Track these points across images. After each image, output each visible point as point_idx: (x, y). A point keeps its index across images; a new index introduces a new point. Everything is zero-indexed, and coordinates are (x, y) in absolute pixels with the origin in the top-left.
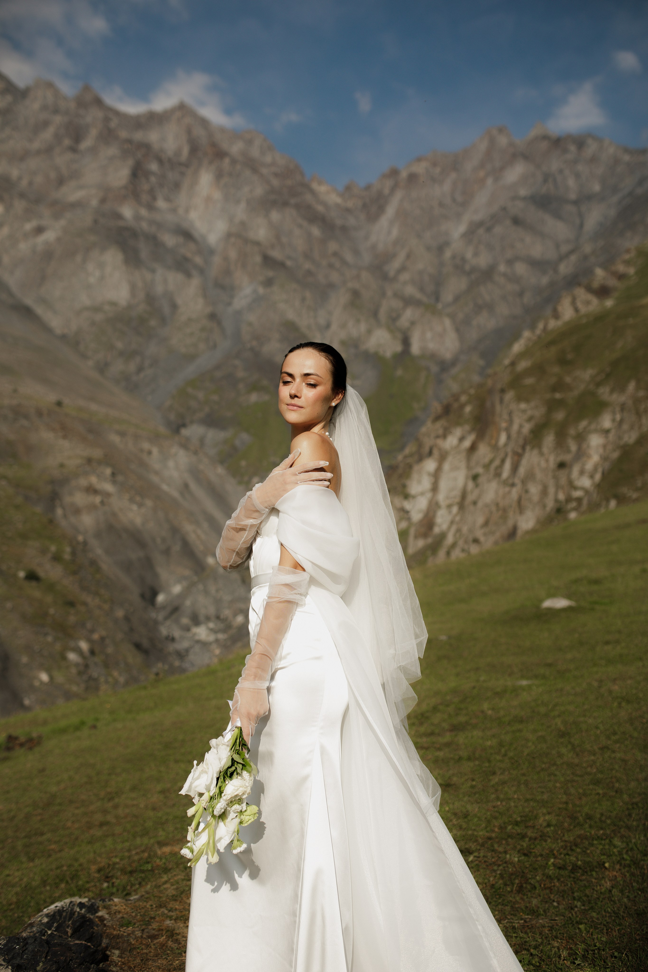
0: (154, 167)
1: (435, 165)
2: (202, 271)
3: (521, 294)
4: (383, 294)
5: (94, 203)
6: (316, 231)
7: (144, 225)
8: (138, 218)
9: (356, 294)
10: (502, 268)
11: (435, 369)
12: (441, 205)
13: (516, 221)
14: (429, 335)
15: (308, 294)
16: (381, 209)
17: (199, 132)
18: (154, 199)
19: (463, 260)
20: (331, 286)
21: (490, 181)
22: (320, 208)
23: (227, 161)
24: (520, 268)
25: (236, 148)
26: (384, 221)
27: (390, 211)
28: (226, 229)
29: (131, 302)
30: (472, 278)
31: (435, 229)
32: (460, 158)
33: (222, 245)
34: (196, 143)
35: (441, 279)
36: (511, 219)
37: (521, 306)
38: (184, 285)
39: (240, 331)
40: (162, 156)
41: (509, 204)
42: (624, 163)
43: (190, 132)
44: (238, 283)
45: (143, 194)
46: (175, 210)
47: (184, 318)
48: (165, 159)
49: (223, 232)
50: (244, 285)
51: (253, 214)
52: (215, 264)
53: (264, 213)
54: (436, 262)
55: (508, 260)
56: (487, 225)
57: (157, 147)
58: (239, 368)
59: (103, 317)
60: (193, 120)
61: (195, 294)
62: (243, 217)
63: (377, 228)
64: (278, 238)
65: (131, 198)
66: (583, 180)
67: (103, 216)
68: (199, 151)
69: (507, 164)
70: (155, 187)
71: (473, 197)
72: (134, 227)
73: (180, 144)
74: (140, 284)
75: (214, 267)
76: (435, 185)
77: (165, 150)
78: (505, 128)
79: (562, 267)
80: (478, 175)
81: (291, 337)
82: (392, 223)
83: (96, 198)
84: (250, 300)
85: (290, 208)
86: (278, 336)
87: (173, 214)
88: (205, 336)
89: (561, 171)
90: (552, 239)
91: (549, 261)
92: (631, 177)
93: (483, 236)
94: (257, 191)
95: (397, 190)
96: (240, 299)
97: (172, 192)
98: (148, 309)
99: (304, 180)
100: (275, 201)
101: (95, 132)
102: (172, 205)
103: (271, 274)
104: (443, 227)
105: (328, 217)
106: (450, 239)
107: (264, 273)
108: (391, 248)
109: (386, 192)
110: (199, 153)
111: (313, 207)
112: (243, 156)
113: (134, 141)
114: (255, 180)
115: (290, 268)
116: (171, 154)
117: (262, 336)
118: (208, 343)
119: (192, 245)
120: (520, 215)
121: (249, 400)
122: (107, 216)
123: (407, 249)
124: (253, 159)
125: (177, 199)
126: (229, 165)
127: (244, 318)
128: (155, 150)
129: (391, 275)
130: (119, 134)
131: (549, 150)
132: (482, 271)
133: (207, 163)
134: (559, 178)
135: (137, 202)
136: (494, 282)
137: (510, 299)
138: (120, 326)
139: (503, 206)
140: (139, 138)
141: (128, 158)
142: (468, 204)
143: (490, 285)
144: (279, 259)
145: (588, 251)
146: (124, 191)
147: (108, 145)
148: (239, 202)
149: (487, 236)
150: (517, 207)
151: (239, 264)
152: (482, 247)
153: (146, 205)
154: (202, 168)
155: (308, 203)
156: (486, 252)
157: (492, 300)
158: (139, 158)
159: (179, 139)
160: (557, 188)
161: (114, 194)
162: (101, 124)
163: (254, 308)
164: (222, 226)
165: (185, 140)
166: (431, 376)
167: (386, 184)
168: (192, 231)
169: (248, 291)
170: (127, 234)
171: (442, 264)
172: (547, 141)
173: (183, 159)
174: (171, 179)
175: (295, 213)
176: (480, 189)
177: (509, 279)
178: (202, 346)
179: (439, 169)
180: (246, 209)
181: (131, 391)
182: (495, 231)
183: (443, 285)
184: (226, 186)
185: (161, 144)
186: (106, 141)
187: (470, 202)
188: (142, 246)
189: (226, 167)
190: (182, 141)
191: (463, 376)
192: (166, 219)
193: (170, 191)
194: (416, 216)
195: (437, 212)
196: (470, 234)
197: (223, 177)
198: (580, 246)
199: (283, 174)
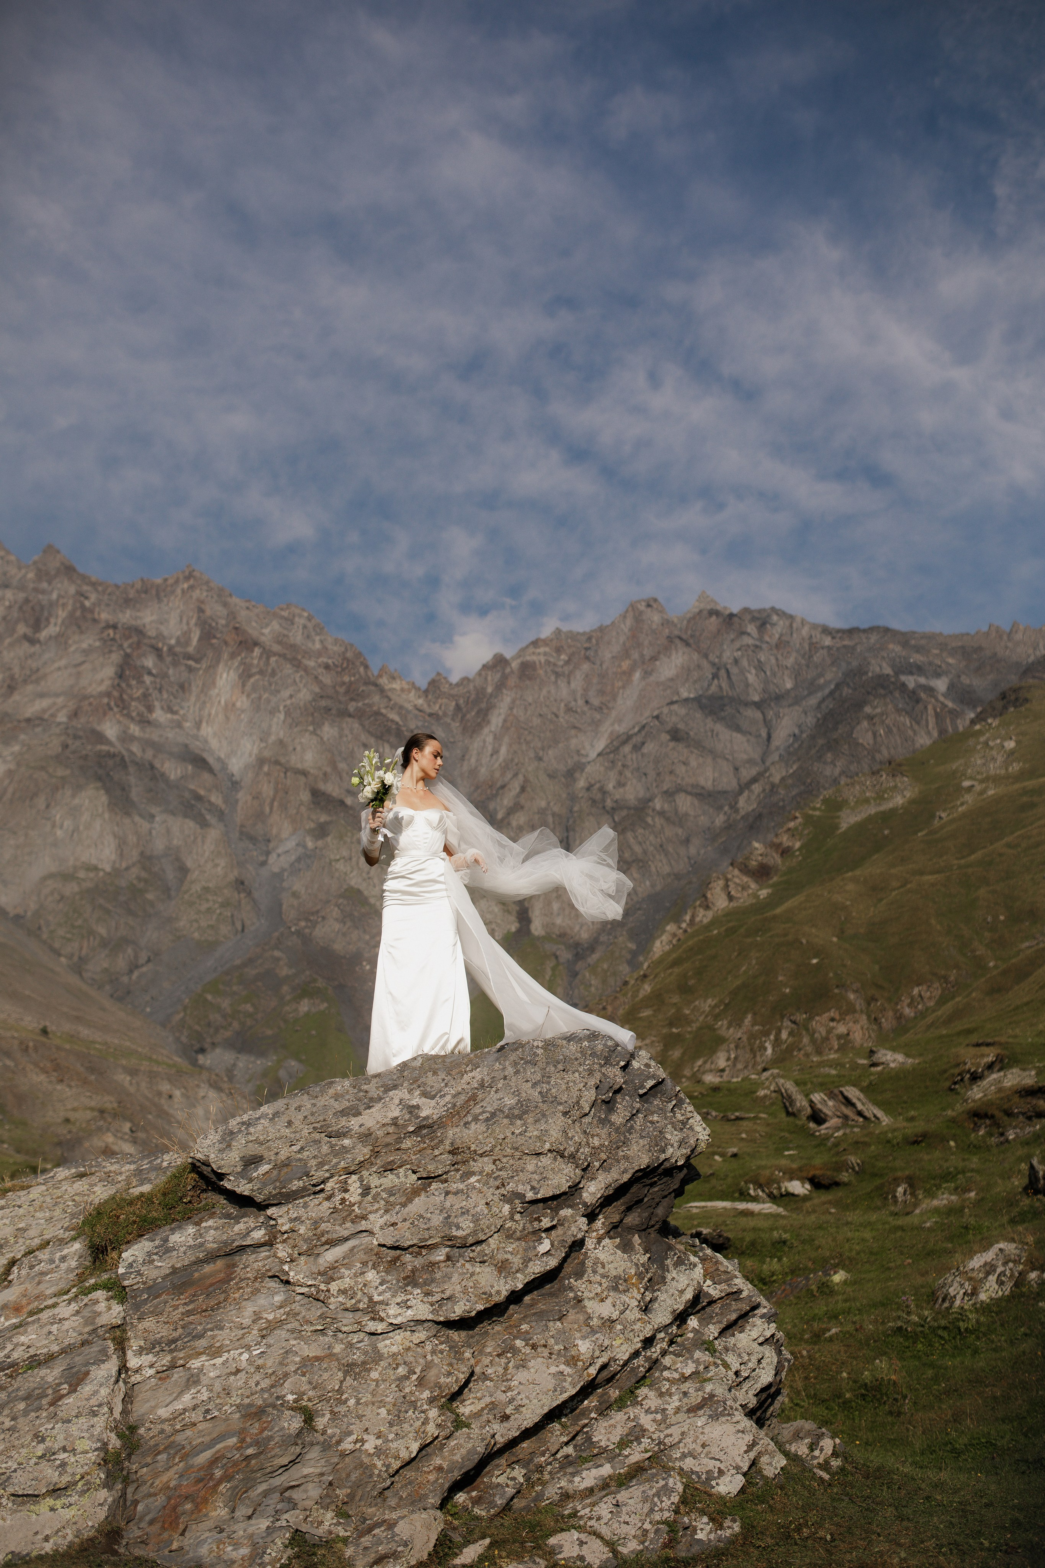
0: (149, 662)
1: (559, 650)
2: (221, 815)
3: (687, 841)
5: (62, 718)
7: (135, 748)
8: (126, 738)
10: (658, 804)
11: (565, 955)
12: (569, 710)
13: (676, 735)
14: (556, 906)
16: (484, 715)
17: (214, 609)
18: (150, 709)
19: (603, 791)
21: (637, 675)
22: (394, 716)
23: (257, 651)
24: (684, 803)
25: (268, 633)
26: (487, 735)
27: (496, 720)
28: (255, 751)
29: (117, 865)
30: (616, 819)
31: (561, 745)
32: (594, 641)
33: (250, 775)
34: (210, 625)
35: (571, 822)
36: (668, 732)
37: (686, 860)
38: (196, 838)
39: (281, 905)
40: (160, 645)
41: (665, 710)
42: (823, 648)
43: (201, 611)
44: (274, 831)
45: (133, 704)
46: (179, 725)
47: (197, 887)
48: (165, 649)
49: (250, 755)
50: (285, 834)
51: (296, 730)
52: (240, 804)
53: (311, 728)
54: (564, 796)
55: (666, 792)
56: (634, 740)
57: (152, 633)
58: (281, 963)
59: (76, 889)
60: (205, 594)
61: (212, 852)
62: (281, 734)
63: (476, 744)
64: (333, 764)
65: (116, 709)
66: (768, 673)
67: (76, 737)
68: (215, 637)
69: (659, 653)
70: (151, 691)
71: (614, 699)
72: (120, 752)
73: (185, 628)
74: (132, 839)
75: (239, 808)
76: (559, 682)
77: (164, 637)
78: (655, 600)
79: (742, 802)
80: (620, 666)
81: (356, 914)
82: (497, 738)
83: (65, 711)
84: (293, 858)
85: (350, 720)
86: (336, 912)
87: (177, 730)
88: (229, 914)
89: (736, 661)
90: (727, 760)
91: (725, 792)
92: (834, 669)
93: (629, 757)
94: (301, 695)
95: (505, 691)
96: (279, 855)
97: (175, 698)
98: (144, 874)
99: (369, 674)
100: (328, 710)
101: (62, 614)
102: (176, 717)
103: (324, 818)
104: (574, 742)
105: (404, 729)
106: (584, 760)
107: (314, 817)
108: (497, 775)
109: (489, 690)
110: (214, 641)
111: (382, 714)
112: (279, 643)
113: (120, 626)
114: (298, 680)
115: (351, 808)
116: (173, 642)
117: (313, 914)
118: (233, 923)
119: (206, 776)
120: (681, 726)
121: (296, 1010)
122: (80, 738)
123: (521, 777)
124: (293, 647)
125: (182, 708)
126: (260, 658)
127: (285, 884)
128: (150, 638)
129: (500, 816)
130: (96, 616)
131: (719, 631)
132: (629, 808)
133: (226, 656)
134: (734, 670)
135: (124, 715)
136: (647, 826)
137: (671, 850)
138: (101, 901)
139: (655, 713)
140: (125, 621)
141: (110, 652)
142: (608, 708)
143: (640, 830)
144: (334, 794)
145: (776, 779)
146: (105, 700)
147: (82, 632)
148: (273, 712)
149: (634, 756)
150: (676, 714)
151: (276, 804)
152: (628, 774)
153: (138, 718)
154: (218, 662)
155: (375, 708)
156: (634, 781)
157: (645, 852)
158: (129, 651)
159: (185, 621)
160: (732, 685)
161: (90, 704)
162: (71, 602)
163: (300, 870)
164: (249, 746)
165: (193, 622)
166: (561, 967)
167: (489, 678)
168: (205, 755)
169: (291, 844)
170: (111, 763)
171: (573, 798)
172: (714, 618)
173: (190, 650)
174: (172, 679)
175: (356, 725)
176: (624, 687)
177: (668, 819)
178: (224, 929)
179: (564, 657)
180: (284, 722)
181: (120, 999)
182: (645, 750)
183: (574, 830)
184: (254, 688)
185: (157, 629)
186: (79, 627)
187: (610, 705)
188: (132, 780)
189: (255, 662)
190: (188, 624)
191: (605, 966)
192: (167, 738)
193: (172, 698)
194: (532, 727)
195: (561, 720)
196: (610, 753)
197: (250, 676)
198: (765, 772)
199: (337, 666)
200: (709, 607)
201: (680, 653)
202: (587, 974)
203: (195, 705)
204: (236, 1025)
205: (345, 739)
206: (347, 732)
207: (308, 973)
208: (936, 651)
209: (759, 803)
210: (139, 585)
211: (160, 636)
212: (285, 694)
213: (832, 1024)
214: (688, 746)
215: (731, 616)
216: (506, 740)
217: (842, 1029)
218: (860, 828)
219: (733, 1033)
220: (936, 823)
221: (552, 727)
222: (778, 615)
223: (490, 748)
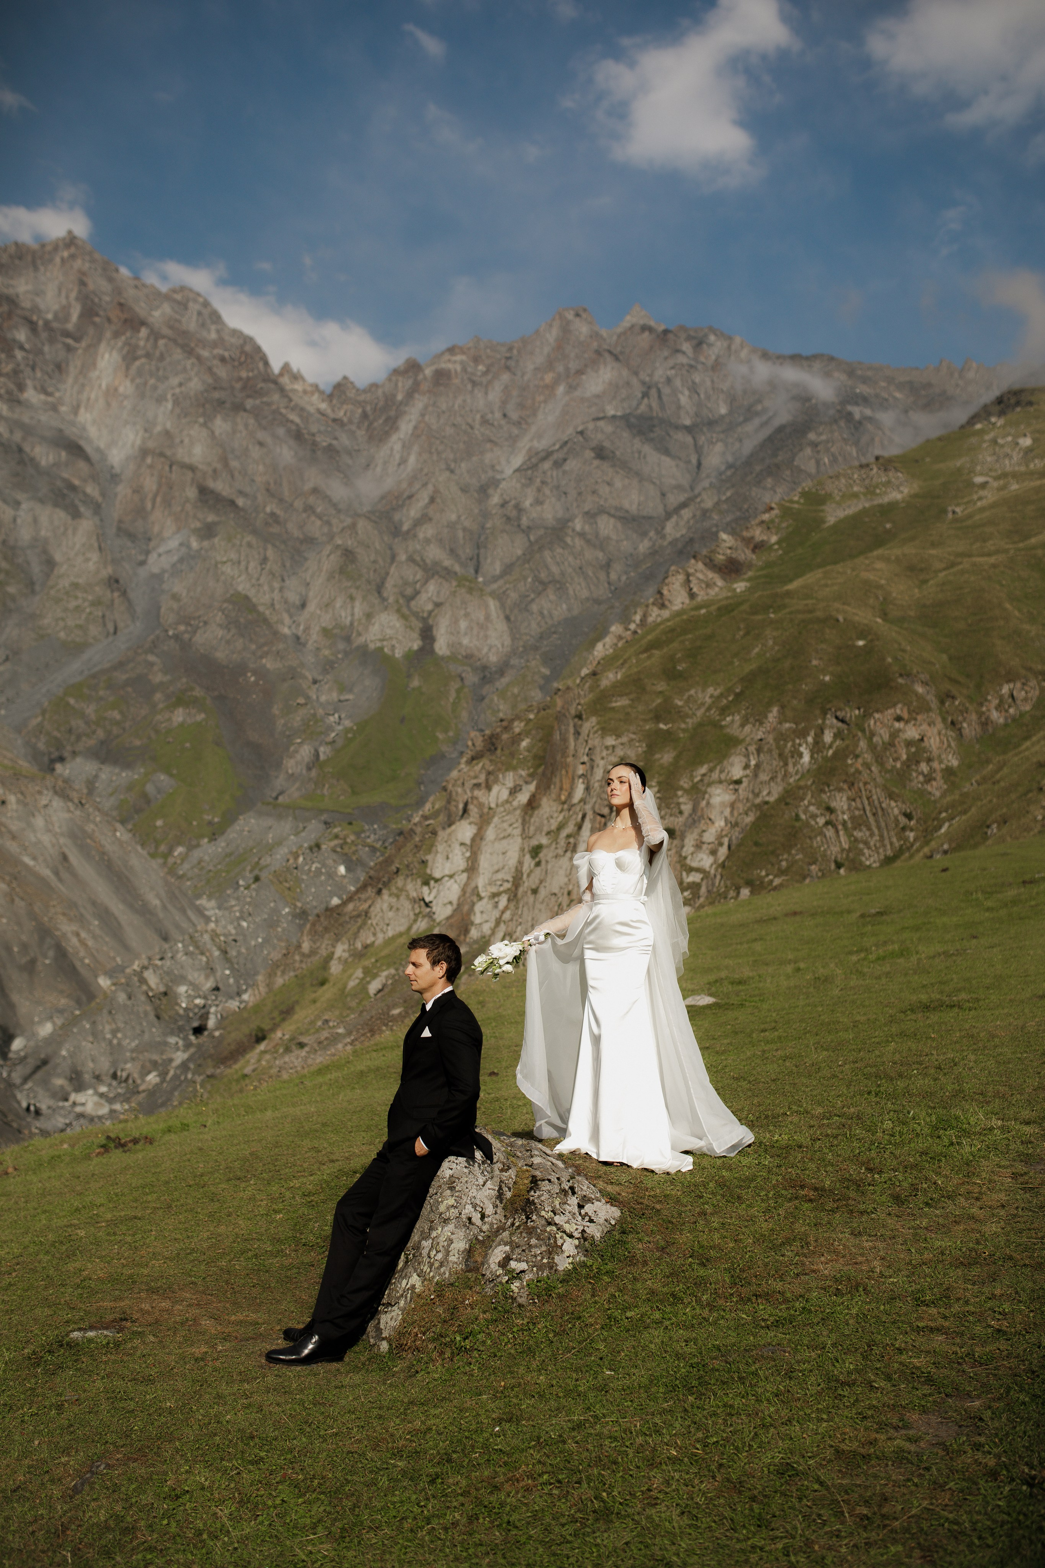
0: (22, 335)
1: (476, 360)
2: (97, 509)
3: (607, 566)
4: (393, 558)
6: (286, 454)
9: (348, 555)
10: (578, 525)
11: (471, 678)
12: (485, 422)
13: (601, 453)
14: (463, 624)
15: (270, 553)
16: (392, 424)
17: (99, 284)
18: (21, 387)
19: (519, 508)
20: (309, 541)
21: (561, 389)
22: (293, 417)
23: (144, 332)
24: (607, 526)
25: (158, 315)
26: (395, 442)
27: (406, 427)
28: (138, 442)
30: (532, 538)
31: (475, 459)
32: (515, 352)
33: (132, 467)
34: (92, 301)
35: (482, 538)
36: (593, 449)
37: (606, 585)
38: (66, 529)
39: (159, 608)
40: (35, 318)
41: (591, 426)
43: (83, 283)
44: (156, 529)
45: (1, 380)
46: (54, 408)
47: (65, 583)
48: (41, 323)
49: (133, 446)
50: (167, 534)
51: (184, 421)
52: (119, 497)
53: (201, 420)
54: (476, 511)
55: (587, 513)
56: (555, 456)
57: (26, 304)
58: (156, 668)
60: (87, 265)
61: (84, 545)
62: (168, 425)
63: (383, 453)
64: (225, 461)
66: (702, 396)
68: (97, 315)
69: (586, 366)
70: (22, 367)
71: (534, 414)
73: (64, 301)
75: (117, 502)
76: (476, 391)
77: (40, 310)
78: (585, 310)
79: (669, 527)
80: (542, 379)
81: (242, 620)
82: (406, 447)
84: (175, 558)
85: (245, 415)
86: (219, 617)
87: (52, 413)
88: (100, 614)
89: (669, 380)
90: (654, 483)
91: (650, 518)
93: (549, 473)
94: (192, 384)
95: (416, 396)
96: (160, 555)
97: (50, 377)
98: (5, 565)
99: (269, 371)
100: (221, 403)
102: (50, 399)
103: (211, 518)
104: (488, 457)
105: (305, 431)
106: (498, 477)
107: (200, 516)
108: (404, 485)
109: (400, 397)
110: (96, 318)
111: (281, 414)
112: (171, 327)
114: (189, 367)
115: (243, 509)
116: (50, 316)
117: (193, 618)
118: (105, 625)
119: (82, 465)
120: (607, 444)
121: (170, 719)
123: (430, 487)
124: (185, 333)
125: (58, 390)
126: (147, 339)
127: (165, 586)
128: (23, 309)
129: (405, 528)
131: (651, 347)
132: (546, 528)
133: (108, 334)
134: (666, 391)
136: (565, 546)
137: (590, 573)
139: (579, 429)
142: (527, 423)
143: (559, 550)
144: (224, 494)
145: (709, 504)
148: (160, 400)
149: (555, 473)
150: (602, 432)
151: (159, 499)
152: (547, 491)
153: (6, 397)
154: (99, 340)
155: (274, 407)
156: (553, 500)
157: (563, 574)
159: (63, 294)
160: (662, 406)
163: (182, 571)
164: (131, 436)
165: (73, 295)
166: (466, 690)
167: (400, 384)
168: (82, 443)
169: (173, 544)
171: (485, 515)
172: (647, 334)
173: (70, 326)
174: (48, 357)
175: (252, 421)
176: (545, 402)
177: (588, 541)
178: (94, 630)
179: (481, 368)
180: (172, 411)
182: (567, 467)
183: (485, 547)
184: (140, 373)
185: (32, 300)
187: (530, 420)
189: (142, 343)
191: (516, 691)
192: (39, 421)
193: (46, 377)
194: (444, 437)
195: (477, 432)
196: (528, 469)
197: (136, 359)
198: (696, 497)
199: (233, 360)
200: (642, 322)
201: (609, 368)
202: (494, 696)
203: (72, 388)
204: (100, 733)
205: (238, 435)
206: (241, 427)
207: (184, 680)
208: (883, 384)
209: (689, 528)
210: (12, 250)
211: (35, 309)
212: (174, 381)
214: (614, 466)
215: (665, 332)
216: (416, 448)
221: (466, 439)
222: (716, 335)
223: (397, 457)
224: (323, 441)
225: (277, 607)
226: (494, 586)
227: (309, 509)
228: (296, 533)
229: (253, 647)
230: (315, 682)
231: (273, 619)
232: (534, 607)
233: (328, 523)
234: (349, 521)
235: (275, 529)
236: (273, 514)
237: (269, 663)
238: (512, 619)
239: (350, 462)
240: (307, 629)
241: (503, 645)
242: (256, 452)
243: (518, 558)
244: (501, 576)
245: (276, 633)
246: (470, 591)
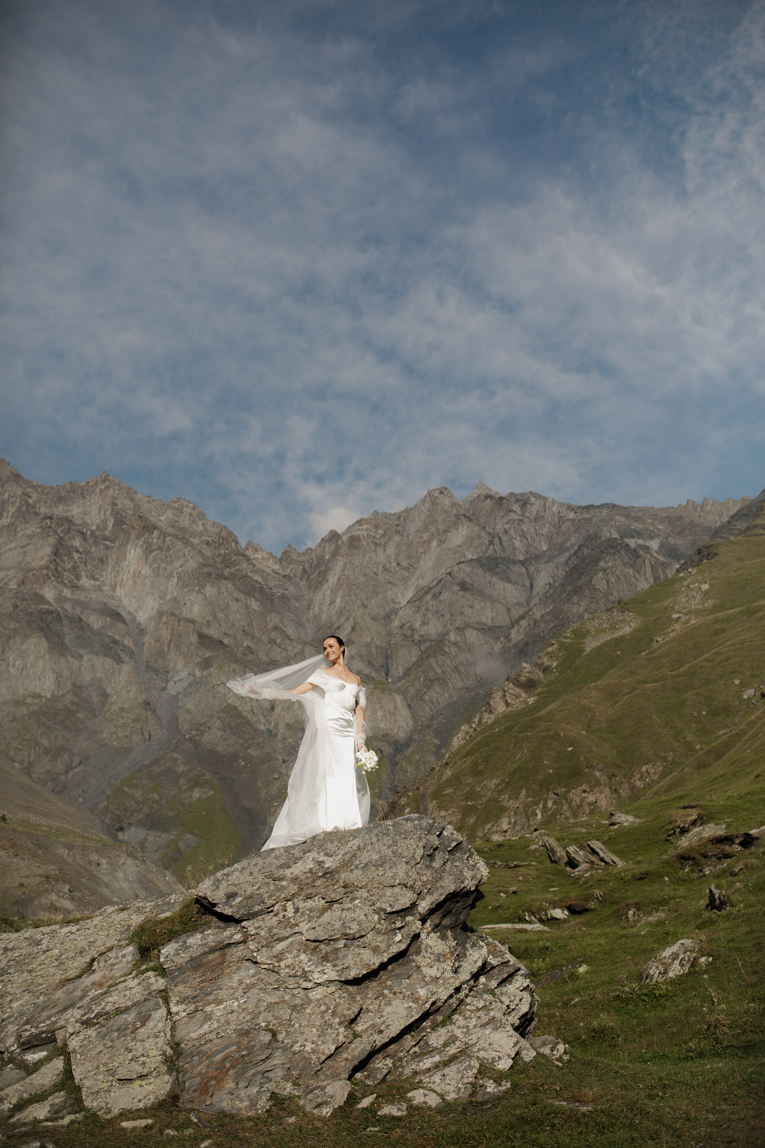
0: (77, 543)
1: (377, 527)
2: (132, 654)
5: (13, 585)
6: (254, 605)
7: (68, 606)
8: (61, 599)
10: (452, 637)
12: (385, 570)
13: (464, 587)
14: (380, 714)
16: (323, 576)
17: (125, 503)
18: (78, 577)
19: (412, 629)
21: (434, 544)
22: (257, 578)
23: (156, 533)
24: (472, 636)
25: (164, 519)
26: (326, 590)
27: (332, 579)
28: (156, 606)
29: (56, 693)
30: (422, 649)
31: (380, 596)
32: (402, 519)
33: (153, 624)
34: (121, 515)
35: (389, 652)
36: (458, 584)
37: (474, 677)
38: (114, 672)
39: (178, 719)
40: (85, 530)
41: (456, 568)
42: (568, 520)
43: (114, 504)
44: (172, 665)
45: (65, 574)
46: (100, 589)
47: (115, 708)
48: (88, 533)
49: (153, 610)
50: (179, 667)
51: (185, 590)
52: (146, 645)
53: (197, 588)
54: (384, 633)
55: (458, 628)
56: (433, 591)
57: (79, 522)
58: (179, 762)
59: (26, 712)
60: (117, 492)
61: (126, 682)
62: (175, 593)
63: (319, 597)
64: (214, 614)
65: (52, 578)
66: (529, 539)
67: (23, 600)
68: (125, 524)
69: (450, 527)
70: (78, 564)
71: (418, 561)
72: (56, 610)
73: (103, 517)
74: (66, 673)
75: (145, 649)
76: (378, 550)
77: (88, 525)
78: (446, 489)
79: (513, 634)
80: (421, 537)
81: (233, 724)
82: (334, 592)
83: (15, 581)
84: (186, 684)
85: (225, 581)
86: (218, 724)
87: (98, 592)
88: (139, 727)
89: (506, 531)
90: (502, 603)
91: (501, 627)
92: (577, 535)
93: (430, 603)
94: (189, 564)
95: (338, 558)
96: (175, 683)
97: (97, 569)
98: (75, 699)
99: (239, 548)
100: (209, 574)
101: (12, 509)
102: (97, 583)
103: (208, 654)
104: (389, 593)
105: (265, 587)
106: (397, 607)
107: (200, 653)
108: (334, 619)
109: (327, 557)
110: (124, 526)
111: (249, 577)
112: (173, 526)
113: (54, 517)
114: (186, 553)
115: (228, 646)
116: (94, 528)
117: (201, 725)
118: (143, 734)
119: (120, 625)
120: (467, 580)
121: (191, 797)
122: (27, 600)
123: (351, 620)
124: (182, 529)
125: (101, 576)
126: (159, 538)
127: (180, 704)
128: (77, 525)
130: (37, 511)
131: (493, 510)
132: (431, 641)
133: (133, 537)
134: (505, 538)
135: (58, 582)
136: (444, 653)
137: (463, 670)
138: (44, 720)
139: (448, 572)
140: (58, 513)
141: (48, 536)
142: (413, 568)
143: (441, 657)
144: (215, 637)
145: (538, 616)
146: (45, 572)
147: (27, 523)
148: (168, 578)
149: (434, 603)
150: (464, 571)
151: (172, 645)
152: (430, 616)
153: (69, 585)
154: (128, 542)
155: (244, 573)
156: (435, 621)
157: (444, 673)
158: (61, 535)
159: (102, 512)
160: (503, 549)
161: (34, 575)
162: (18, 500)
163: (191, 693)
164: (151, 603)
165: (109, 513)
166: (385, 759)
167: (327, 548)
168: (119, 610)
169: (184, 674)
170: (50, 618)
171: (390, 634)
172: (489, 500)
173: (107, 533)
174: (94, 555)
175: (230, 585)
176: (425, 552)
177: (459, 648)
178: (136, 738)
179: (380, 531)
180: (177, 584)
181: (60, 793)
182: (442, 598)
183: (392, 658)
184: (155, 560)
185: (82, 518)
186: (25, 519)
187: (415, 566)
188: (66, 630)
189: (155, 541)
190: (105, 514)
191: (417, 757)
192: (91, 599)
193: (94, 569)
194: (358, 584)
195: (380, 578)
196: (417, 600)
197: (151, 551)
198: (530, 611)
199: (215, 543)
200: (485, 493)
201: (465, 527)
202: (404, 764)
203: (111, 573)
204: (146, 809)
205: (222, 596)
206: (223, 590)
207: (198, 769)
208: (650, 521)
209: (526, 634)
210: (68, 487)
211: (85, 524)
212: (178, 564)
213: (584, 795)
214: (473, 594)
215: (501, 498)
217: (591, 798)
218: (600, 650)
219: (513, 804)
220: (654, 645)
221: (373, 583)
222: (535, 497)
223: (328, 599)
224: (278, 592)
225: (255, 711)
226: (399, 684)
227: (272, 641)
228: (264, 659)
229: (242, 741)
230: (284, 762)
231: (253, 720)
232: (426, 698)
233: (286, 650)
234: (299, 647)
235: (251, 657)
236: (248, 647)
237: (253, 752)
238: (413, 707)
239: (297, 604)
240: (276, 725)
241: (407, 726)
242: (234, 606)
243: (414, 664)
244: (403, 677)
245: (256, 730)
246: (383, 691)
